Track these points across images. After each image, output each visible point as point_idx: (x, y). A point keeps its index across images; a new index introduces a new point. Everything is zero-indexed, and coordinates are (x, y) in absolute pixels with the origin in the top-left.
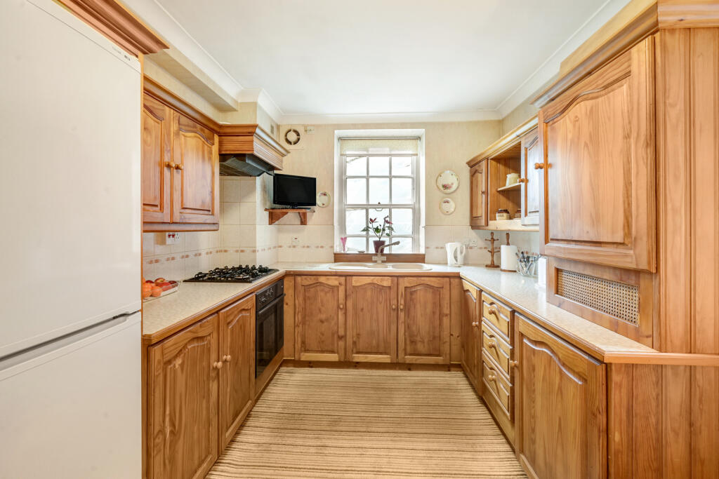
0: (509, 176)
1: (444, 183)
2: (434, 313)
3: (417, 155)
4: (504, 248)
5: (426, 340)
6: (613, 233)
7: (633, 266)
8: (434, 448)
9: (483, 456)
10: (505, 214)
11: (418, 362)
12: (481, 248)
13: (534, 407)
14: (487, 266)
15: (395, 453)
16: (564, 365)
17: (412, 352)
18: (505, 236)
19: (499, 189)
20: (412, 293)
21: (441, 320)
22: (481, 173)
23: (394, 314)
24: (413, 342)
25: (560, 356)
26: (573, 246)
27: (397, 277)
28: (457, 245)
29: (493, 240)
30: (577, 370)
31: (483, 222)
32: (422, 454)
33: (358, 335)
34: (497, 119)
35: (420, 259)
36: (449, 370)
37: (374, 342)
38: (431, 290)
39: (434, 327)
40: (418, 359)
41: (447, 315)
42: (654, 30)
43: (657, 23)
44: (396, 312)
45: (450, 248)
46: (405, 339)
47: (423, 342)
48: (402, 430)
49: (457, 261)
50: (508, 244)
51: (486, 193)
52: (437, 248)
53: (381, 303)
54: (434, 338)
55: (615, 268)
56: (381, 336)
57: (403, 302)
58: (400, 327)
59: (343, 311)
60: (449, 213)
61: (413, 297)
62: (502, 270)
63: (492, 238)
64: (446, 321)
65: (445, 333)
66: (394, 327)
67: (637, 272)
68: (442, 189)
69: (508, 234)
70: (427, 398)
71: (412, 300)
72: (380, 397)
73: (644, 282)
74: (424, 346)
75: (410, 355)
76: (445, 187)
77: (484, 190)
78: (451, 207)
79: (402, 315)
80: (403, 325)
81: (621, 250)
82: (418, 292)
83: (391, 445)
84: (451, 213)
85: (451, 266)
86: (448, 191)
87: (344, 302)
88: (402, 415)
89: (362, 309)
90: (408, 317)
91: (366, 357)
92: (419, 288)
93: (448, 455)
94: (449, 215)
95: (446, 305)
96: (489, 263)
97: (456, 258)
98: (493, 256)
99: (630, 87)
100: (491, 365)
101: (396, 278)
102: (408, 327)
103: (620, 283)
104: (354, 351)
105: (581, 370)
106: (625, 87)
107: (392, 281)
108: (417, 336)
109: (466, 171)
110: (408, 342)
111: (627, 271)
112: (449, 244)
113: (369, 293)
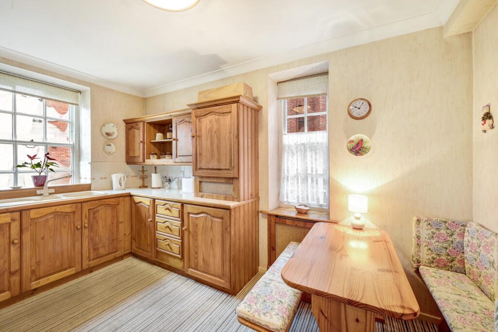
0: (157, 134)
1: (107, 132)
2: (112, 223)
3: (78, 105)
4: (154, 175)
5: (107, 245)
6: (226, 166)
7: (232, 176)
8: (142, 297)
9: (168, 284)
10: (156, 156)
11: (100, 262)
12: (133, 177)
13: (197, 242)
14: (140, 187)
15: (119, 315)
16: (213, 217)
17: (96, 257)
18: (154, 168)
19: (152, 141)
20: (94, 213)
21: (117, 226)
22: (139, 129)
23: (78, 233)
24: (96, 249)
25: (212, 214)
26: (209, 171)
27: (81, 202)
28: (121, 175)
29: (143, 171)
30: (219, 216)
31: (141, 160)
32: (137, 304)
33: (38, 263)
34: (142, 96)
35: (88, 188)
36: (122, 259)
37: (58, 263)
38: (110, 208)
39: (113, 233)
40: (100, 260)
41: (122, 222)
42: (237, 102)
43: (239, 100)
44: (80, 231)
45: (115, 178)
46: (89, 249)
47: (104, 246)
48: (114, 303)
49: (121, 186)
50: (156, 173)
51: (143, 142)
52: (101, 178)
53: (64, 227)
54: (113, 240)
55: (225, 178)
56: (65, 255)
57: (86, 221)
58: (84, 242)
59: (18, 246)
60: (111, 153)
61: (96, 215)
62: (152, 188)
63: (143, 170)
64: (121, 226)
65: (121, 234)
66: (78, 244)
67: (233, 178)
68: (106, 135)
69: (156, 167)
70: (117, 280)
71: (94, 218)
72: (79, 299)
73: (235, 181)
74: (105, 249)
75: (93, 259)
76: (108, 134)
77: (141, 140)
78: (113, 148)
79: (86, 232)
80: (87, 239)
81: (228, 171)
82: (100, 211)
83: (112, 314)
84: (113, 153)
85: (117, 190)
86: (110, 137)
87: (18, 237)
88: (107, 297)
89: (43, 238)
90: (92, 231)
91: (49, 279)
92: (100, 208)
93: (151, 294)
94: (111, 154)
95: (121, 216)
96: (141, 185)
97: (120, 184)
98: (143, 181)
99: (231, 117)
100: (163, 237)
101: (80, 204)
102: (91, 239)
103: (227, 183)
104: (33, 279)
105: (221, 215)
106: (229, 116)
107: (76, 207)
108: (99, 244)
109: (123, 126)
110: (91, 251)
111: (230, 178)
112: (114, 175)
113: (51, 222)
